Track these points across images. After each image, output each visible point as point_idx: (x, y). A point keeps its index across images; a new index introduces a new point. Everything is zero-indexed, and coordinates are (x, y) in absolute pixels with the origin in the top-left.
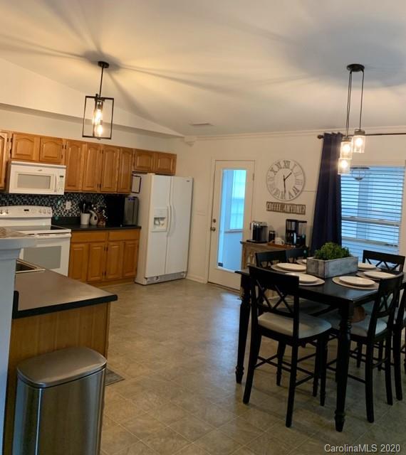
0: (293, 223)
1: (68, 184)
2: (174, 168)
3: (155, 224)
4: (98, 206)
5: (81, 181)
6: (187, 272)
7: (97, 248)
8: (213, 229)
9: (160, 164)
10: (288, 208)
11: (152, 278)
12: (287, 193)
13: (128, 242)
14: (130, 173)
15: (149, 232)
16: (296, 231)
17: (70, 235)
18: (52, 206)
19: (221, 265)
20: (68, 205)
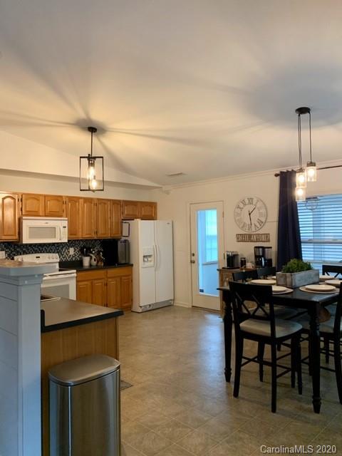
0: (261, 249)
1: (70, 233)
2: (156, 214)
3: (144, 261)
4: (96, 250)
5: (80, 230)
6: (174, 300)
7: (98, 284)
8: (192, 262)
9: (144, 211)
10: (255, 238)
11: (145, 306)
12: (253, 225)
13: (123, 278)
14: (120, 221)
15: (140, 268)
16: (263, 255)
17: (75, 275)
18: (58, 252)
19: (202, 291)
20: (72, 251)
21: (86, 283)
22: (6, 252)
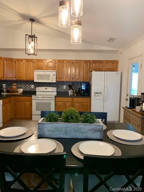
1: (59, 78)
2: (117, 68)
3: (95, 95)
8: (127, 100)
13: (84, 103)
14: (89, 72)
17: (54, 98)
18: (58, 87)
20: (65, 87)
21: (61, 103)
22: (34, 85)
